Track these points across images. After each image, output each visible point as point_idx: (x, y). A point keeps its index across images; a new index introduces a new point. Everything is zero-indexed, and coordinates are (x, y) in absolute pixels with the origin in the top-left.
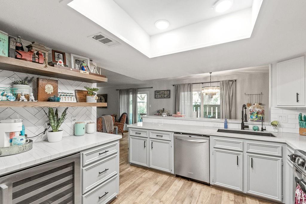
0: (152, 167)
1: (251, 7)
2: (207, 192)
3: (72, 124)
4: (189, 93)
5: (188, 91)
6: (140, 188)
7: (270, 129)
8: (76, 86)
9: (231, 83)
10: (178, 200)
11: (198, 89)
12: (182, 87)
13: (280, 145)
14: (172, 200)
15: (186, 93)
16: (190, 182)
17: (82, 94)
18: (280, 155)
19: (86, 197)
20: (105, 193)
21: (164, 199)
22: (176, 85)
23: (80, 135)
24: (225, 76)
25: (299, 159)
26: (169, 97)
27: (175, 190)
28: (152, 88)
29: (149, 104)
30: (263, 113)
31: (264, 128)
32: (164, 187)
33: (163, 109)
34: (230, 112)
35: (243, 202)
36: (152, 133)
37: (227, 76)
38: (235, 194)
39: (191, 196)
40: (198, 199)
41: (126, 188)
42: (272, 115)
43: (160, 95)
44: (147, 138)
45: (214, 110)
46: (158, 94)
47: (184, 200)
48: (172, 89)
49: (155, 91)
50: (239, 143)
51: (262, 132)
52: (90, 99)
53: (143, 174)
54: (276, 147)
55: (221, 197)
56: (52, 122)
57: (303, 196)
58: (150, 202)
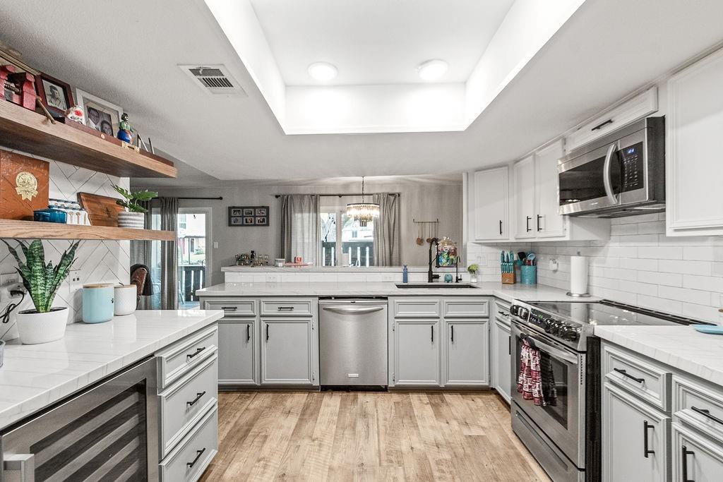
0: (266, 382)
1: (465, 83)
2: (386, 402)
3: (71, 291)
4: (312, 215)
5: (309, 212)
6: (255, 429)
7: (467, 278)
8: (79, 180)
9: (392, 198)
10: (344, 428)
11: (331, 208)
12: (297, 202)
13: (486, 300)
14: (334, 430)
15: (306, 215)
16: (352, 394)
17: (99, 207)
18: (486, 315)
19: (168, 465)
20: (198, 451)
21: (317, 434)
22: (283, 196)
23: (101, 320)
24: (382, 185)
25: (522, 310)
26: (266, 223)
27: (332, 414)
28: (221, 198)
29: (214, 241)
30: (455, 253)
31: (459, 278)
32: (307, 414)
33: (253, 252)
34: (391, 254)
35: (442, 401)
36: (267, 303)
37: (385, 184)
38: (427, 393)
39: (364, 415)
40: (377, 415)
41: (222, 439)
42: (468, 255)
43: (243, 217)
44: (254, 316)
45: (363, 253)
46: (238, 214)
47: (355, 424)
48: (274, 206)
49: (230, 208)
50: (433, 303)
51: (458, 284)
52: (135, 220)
53: (249, 402)
54: (482, 303)
55: (410, 403)
56: (39, 283)
57: (531, 355)
58: (292, 448)
